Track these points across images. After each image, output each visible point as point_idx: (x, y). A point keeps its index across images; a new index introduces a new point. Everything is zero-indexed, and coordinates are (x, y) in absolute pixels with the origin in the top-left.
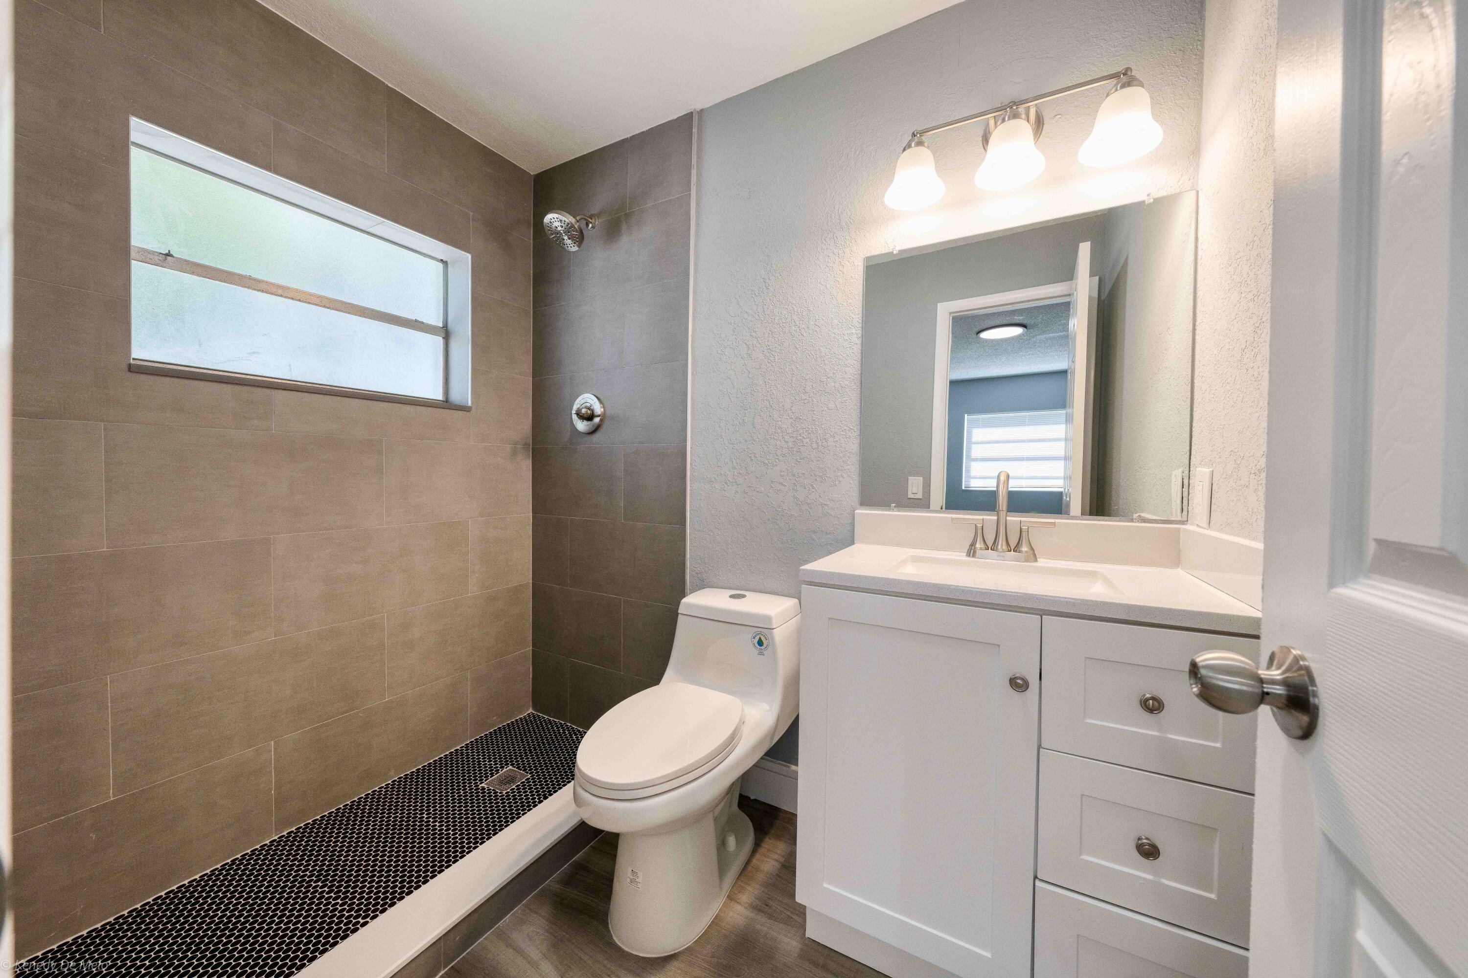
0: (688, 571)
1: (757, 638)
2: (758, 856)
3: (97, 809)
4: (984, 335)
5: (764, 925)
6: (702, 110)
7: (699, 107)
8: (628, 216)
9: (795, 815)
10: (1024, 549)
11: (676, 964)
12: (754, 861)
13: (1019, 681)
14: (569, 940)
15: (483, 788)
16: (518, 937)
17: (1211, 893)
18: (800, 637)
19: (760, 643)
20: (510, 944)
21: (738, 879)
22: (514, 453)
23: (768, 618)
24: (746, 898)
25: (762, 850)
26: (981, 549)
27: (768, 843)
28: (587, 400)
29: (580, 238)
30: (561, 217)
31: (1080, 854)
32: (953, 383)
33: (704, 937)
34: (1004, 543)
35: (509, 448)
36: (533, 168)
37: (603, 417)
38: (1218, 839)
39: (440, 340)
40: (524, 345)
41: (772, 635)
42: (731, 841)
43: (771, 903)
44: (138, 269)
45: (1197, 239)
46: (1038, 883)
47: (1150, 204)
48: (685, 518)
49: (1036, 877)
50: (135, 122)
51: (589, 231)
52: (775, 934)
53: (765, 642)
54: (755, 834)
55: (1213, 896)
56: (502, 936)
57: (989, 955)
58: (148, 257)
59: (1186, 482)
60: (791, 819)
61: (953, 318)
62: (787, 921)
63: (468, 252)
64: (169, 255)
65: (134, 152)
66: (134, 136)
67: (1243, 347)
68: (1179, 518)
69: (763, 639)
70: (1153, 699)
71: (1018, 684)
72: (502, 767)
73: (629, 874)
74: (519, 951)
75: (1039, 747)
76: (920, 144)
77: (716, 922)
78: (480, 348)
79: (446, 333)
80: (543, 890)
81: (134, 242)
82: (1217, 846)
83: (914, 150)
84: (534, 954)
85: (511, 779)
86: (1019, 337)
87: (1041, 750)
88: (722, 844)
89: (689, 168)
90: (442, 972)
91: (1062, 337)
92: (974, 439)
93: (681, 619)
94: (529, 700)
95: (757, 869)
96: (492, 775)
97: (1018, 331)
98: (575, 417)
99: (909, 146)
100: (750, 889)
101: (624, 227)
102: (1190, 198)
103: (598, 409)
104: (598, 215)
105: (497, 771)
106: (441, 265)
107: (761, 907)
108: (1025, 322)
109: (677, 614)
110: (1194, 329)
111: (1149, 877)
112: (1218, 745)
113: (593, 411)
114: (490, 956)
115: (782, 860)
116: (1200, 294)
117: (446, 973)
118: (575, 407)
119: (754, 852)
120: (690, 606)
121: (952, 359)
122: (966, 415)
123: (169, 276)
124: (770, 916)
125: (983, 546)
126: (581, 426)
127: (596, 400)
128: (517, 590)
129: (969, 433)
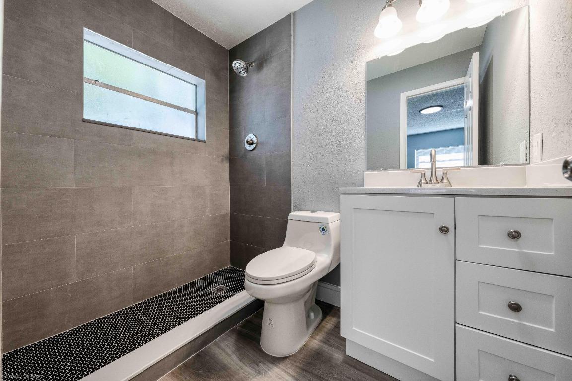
0: (292, 205)
1: (322, 227)
2: (324, 322)
3: (71, 284)
4: (422, 112)
5: (326, 348)
6: (295, 12)
7: (294, 11)
8: (266, 60)
9: (340, 308)
10: (445, 181)
11: (288, 361)
12: (323, 324)
13: (444, 228)
14: (244, 348)
15: (211, 292)
16: (223, 345)
17: (551, 328)
18: (341, 228)
19: (323, 230)
20: (220, 347)
21: (316, 330)
22: (222, 161)
23: (327, 219)
24: (319, 337)
25: (326, 320)
26: (424, 183)
27: (328, 318)
28: (251, 137)
29: (247, 71)
30: (239, 62)
31: (479, 310)
32: (409, 137)
33: (300, 351)
34: (435, 179)
35: (220, 159)
36: (228, 47)
37: (257, 144)
38: (554, 301)
39: (194, 116)
40: (225, 117)
41: (328, 226)
42: (312, 314)
43: (330, 340)
44: (86, 85)
45: (529, 28)
46: (457, 325)
47: (504, 17)
48: (291, 183)
49: (456, 323)
50: (85, 29)
51: (251, 69)
52: (331, 352)
53: (325, 230)
54: (323, 314)
55: (552, 330)
56: (216, 344)
57: (433, 360)
58: (90, 82)
59: (528, 146)
60: (338, 309)
61: (408, 99)
62: (337, 348)
63: (204, 79)
64: (97, 81)
65: (86, 44)
66: (86, 37)
67: (557, 65)
68: (525, 162)
69: (324, 228)
70: (515, 231)
71: (444, 230)
72: (219, 285)
73: (268, 321)
74: (224, 350)
75: (456, 260)
76: (390, 6)
77: (305, 346)
78: (209, 118)
79: (196, 113)
80: (235, 328)
81: (85, 76)
82: (553, 306)
83: (388, 9)
84: (230, 352)
85: (222, 289)
86: (440, 112)
87: (457, 261)
88: (308, 316)
89: (290, 36)
90: (193, 355)
91: (460, 111)
92: (420, 161)
93: (289, 221)
94: (229, 261)
95: (324, 327)
96: (215, 287)
97: (439, 109)
98: (246, 143)
99: (385, 7)
100: (321, 334)
101: (264, 64)
102: (525, 11)
103: (255, 140)
104: (254, 62)
105: (216, 286)
106: (194, 87)
107: (326, 341)
108: (443, 104)
109: (288, 220)
110: (530, 72)
111: (517, 321)
112: (552, 253)
113: (253, 141)
114: (212, 351)
115: (335, 325)
116: (532, 54)
117: (195, 356)
118: (246, 140)
119: (323, 320)
120: (293, 216)
121: (408, 124)
122: (416, 151)
123: (98, 89)
124: (329, 345)
125: (425, 181)
126: (249, 148)
127: (255, 137)
128: (224, 216)
129: (417, 158)
